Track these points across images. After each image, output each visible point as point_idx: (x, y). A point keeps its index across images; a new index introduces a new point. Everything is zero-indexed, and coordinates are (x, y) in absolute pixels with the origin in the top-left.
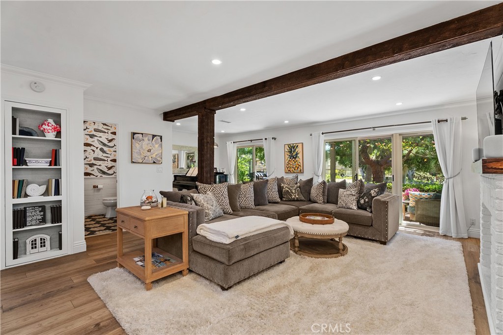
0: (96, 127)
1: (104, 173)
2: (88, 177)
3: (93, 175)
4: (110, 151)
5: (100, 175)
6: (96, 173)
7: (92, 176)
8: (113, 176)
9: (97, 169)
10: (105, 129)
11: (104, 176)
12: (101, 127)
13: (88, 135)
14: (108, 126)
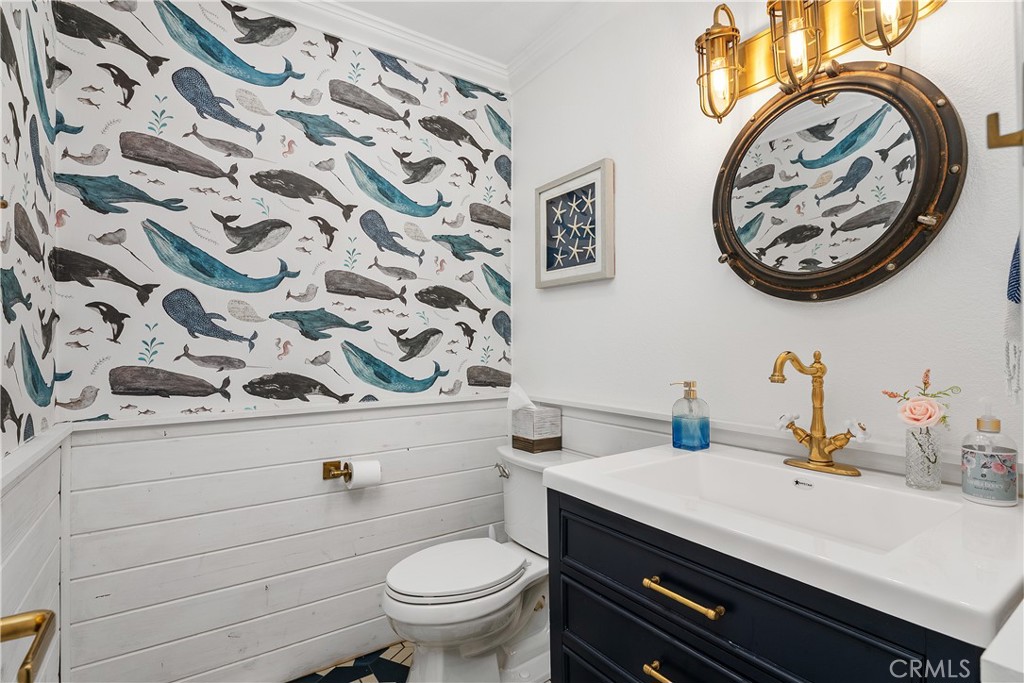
0: (341, 70)
1: (384, 375)
2: (294, 405)
3: (326, 392)
4: (418, 237)
5: (360, 387)
6: (340, 375)
7: (316, 401)
8: (430, 395)
9: (350, 348)
10: (393, 91)
11: (386, 396)
12: (369, 78)
13: (298, 116)
14: (407, 76)
